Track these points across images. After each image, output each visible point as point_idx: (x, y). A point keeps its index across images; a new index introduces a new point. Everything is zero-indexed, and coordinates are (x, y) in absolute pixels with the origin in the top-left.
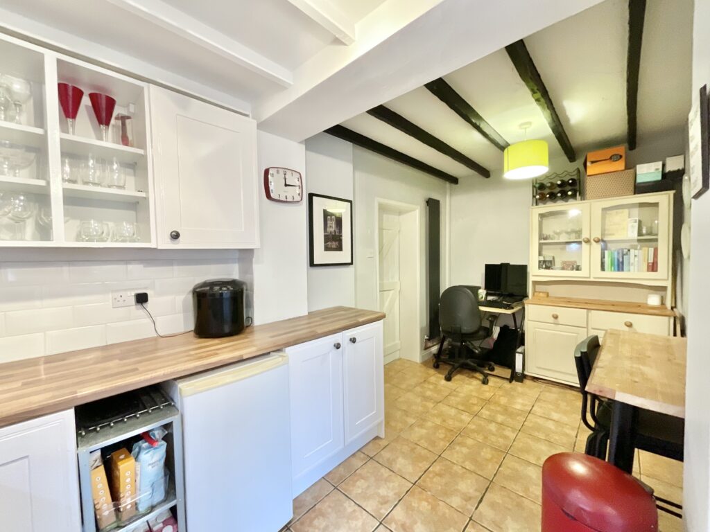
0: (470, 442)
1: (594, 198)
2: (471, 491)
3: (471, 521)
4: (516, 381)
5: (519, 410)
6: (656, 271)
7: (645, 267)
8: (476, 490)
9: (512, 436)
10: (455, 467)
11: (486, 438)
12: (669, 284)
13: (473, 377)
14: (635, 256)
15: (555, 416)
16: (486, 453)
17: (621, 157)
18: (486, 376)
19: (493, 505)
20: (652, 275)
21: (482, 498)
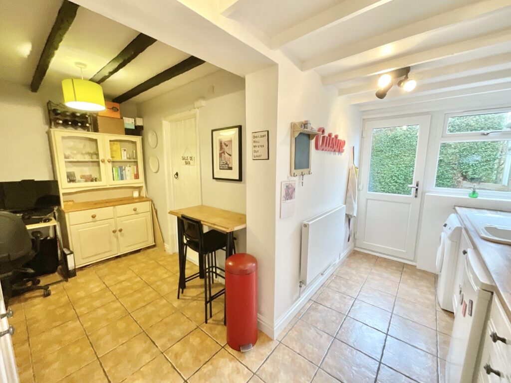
0: (102, 332)
1: (104, 132)
2: (144, 346)
3: (164, 354)
4: (70, 278)
5: (99, 291)
6: (138, 178)
7: (133, 177)
8: (145, 342)
9: (118, 305)
10: (118, 350)
11: (107, 320)
12: (143, 185)
13: (26, 300)
14: (128, 171)
15: (122, 278)
16: (121, 325)
17: (118, 110)
18: (46, 288)
19: (160, 337)
20: (137, 181)
21: (152, 341)
